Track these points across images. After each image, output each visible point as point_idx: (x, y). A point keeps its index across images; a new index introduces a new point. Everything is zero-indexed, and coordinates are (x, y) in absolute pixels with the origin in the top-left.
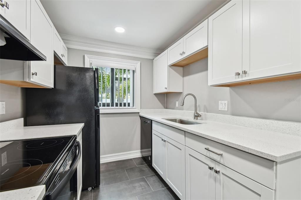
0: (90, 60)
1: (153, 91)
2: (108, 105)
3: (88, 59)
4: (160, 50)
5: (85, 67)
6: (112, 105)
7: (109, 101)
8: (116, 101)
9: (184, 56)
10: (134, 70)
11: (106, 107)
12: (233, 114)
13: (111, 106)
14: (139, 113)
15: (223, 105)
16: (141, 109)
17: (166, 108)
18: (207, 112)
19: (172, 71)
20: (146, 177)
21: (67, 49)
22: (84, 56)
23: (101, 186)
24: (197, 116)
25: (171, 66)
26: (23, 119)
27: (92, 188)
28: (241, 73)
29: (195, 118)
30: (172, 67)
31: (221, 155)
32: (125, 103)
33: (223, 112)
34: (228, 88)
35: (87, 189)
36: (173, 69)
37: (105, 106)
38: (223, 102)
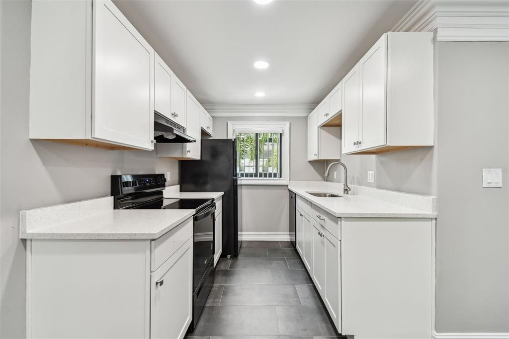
0: (233, 127)
1: (307, 158)
2: (251, 175)
3: (232, 125)
4: (314, 103)
5: (229, 138)
6: (256, 176)
7: (252, 170)
8: (260, 170)
9: (329, 117)
10: (282, 132)
11: (249, 178)
12: (379, 187)
13: (260, 177)
14: (287, 185)
15: (371, 176)
16: (291, 181)
17: (327, 181)
18: (360, 185)
19: (324, 133)
20: (287, 259)
21: (212, 119)
22: (227, 123)
23: (239, 257)
24: (346, 190)
25: (322, 126)
26: (179, 186)
27: (231, 257)
28: (356, 143)
29: (344, 193)
30: (323, 128)
31: (324, 219)
32: (271, 174)
33: (369, 185)
34: (374, 155)
35: (226, 257)
36: (324, 130)
37: (252, 177)
38: (371, 172)
